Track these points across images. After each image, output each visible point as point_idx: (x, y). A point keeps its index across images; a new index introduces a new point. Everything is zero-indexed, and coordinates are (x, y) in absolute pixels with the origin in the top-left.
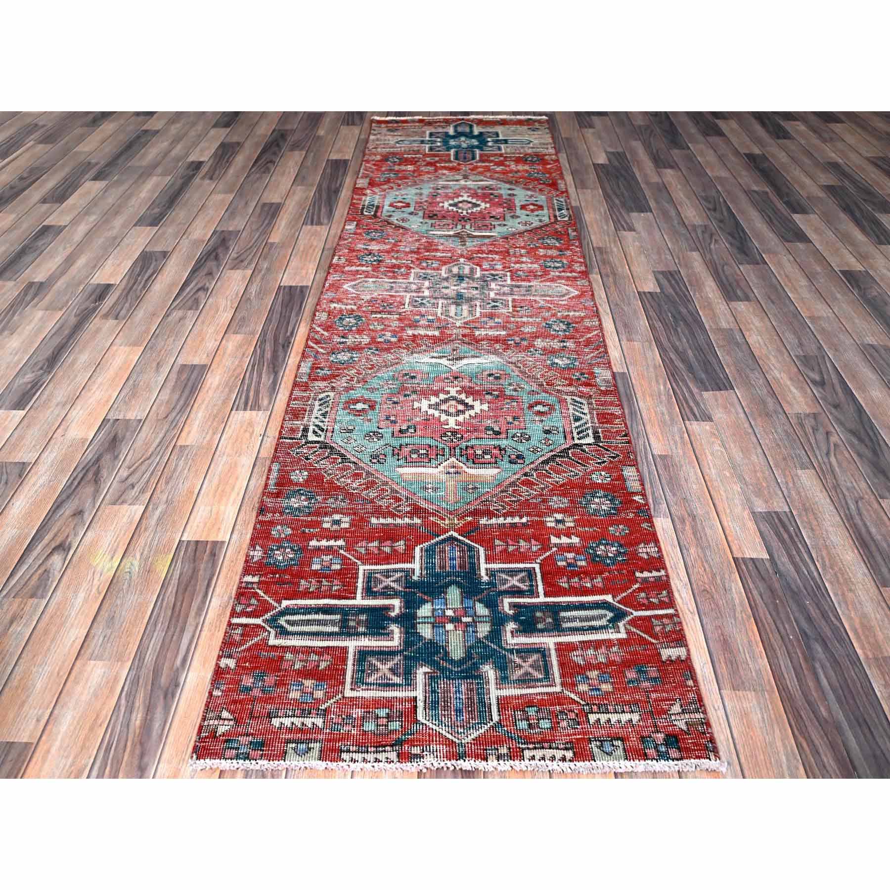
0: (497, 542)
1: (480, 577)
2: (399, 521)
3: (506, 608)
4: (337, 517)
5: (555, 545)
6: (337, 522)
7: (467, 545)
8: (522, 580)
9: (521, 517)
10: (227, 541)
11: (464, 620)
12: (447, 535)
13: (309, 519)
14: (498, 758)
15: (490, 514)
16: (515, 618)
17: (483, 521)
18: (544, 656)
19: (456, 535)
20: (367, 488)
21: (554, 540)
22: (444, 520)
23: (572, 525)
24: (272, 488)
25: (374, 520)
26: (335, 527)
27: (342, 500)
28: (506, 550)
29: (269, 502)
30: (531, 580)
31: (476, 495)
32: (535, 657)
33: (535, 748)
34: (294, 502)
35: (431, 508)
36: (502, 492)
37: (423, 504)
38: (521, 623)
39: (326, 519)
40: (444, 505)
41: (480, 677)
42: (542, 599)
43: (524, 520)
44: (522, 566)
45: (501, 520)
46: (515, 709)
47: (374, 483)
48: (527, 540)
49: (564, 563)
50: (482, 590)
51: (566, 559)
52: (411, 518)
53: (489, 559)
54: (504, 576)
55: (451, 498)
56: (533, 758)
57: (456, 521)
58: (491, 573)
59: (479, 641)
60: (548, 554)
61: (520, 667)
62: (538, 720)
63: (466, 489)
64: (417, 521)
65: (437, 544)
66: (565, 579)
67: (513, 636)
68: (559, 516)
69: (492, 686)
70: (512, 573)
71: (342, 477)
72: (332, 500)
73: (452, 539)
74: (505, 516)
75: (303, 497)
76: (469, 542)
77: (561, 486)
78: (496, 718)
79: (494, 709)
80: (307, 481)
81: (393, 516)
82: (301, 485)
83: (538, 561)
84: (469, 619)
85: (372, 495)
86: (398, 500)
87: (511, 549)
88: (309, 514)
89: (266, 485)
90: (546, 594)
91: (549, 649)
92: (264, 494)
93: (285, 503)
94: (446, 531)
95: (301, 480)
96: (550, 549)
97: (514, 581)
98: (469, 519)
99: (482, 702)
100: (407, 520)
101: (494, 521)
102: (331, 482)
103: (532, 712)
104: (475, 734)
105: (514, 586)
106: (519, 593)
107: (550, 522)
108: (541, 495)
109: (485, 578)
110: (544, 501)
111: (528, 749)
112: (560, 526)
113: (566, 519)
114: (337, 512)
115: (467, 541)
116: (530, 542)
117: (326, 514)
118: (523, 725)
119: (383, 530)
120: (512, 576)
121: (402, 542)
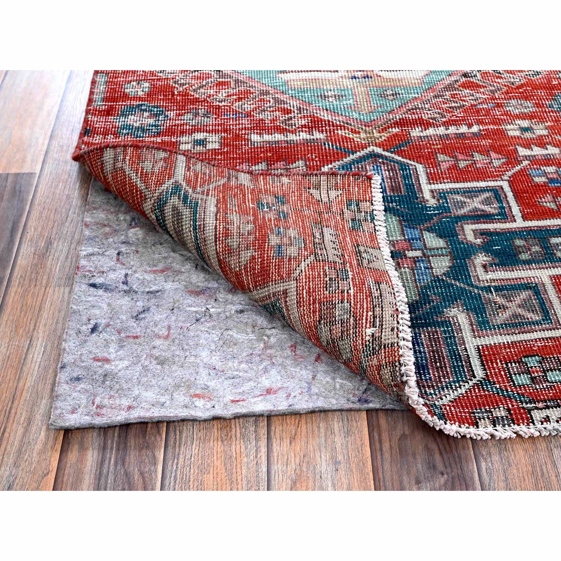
0: (441, 157)
1: (425, 201)
2: (292, 137)
3: (470, 237)
4: (200, 136)
5: (526, 157)
6: (202, 143)
7: (397, 162)
8: (486, 201)
9: (470, 126)
10: (38, 172)
11: (410, 254)
12: (366, 151)
13: (159, 140)
14: (494, 423)
15: (426, 124)
16: (486, 248)
17: (416, 132)
18: (537, 293)
19: (379, 150)
20: (240, 99)
21: (522, 152)
22: (359, 133)
23: (545, 132)
24: (99, 104)
25: (255, 138)
26: (199, 148)
27: (204, 115)
28: (455, 167)
29: (98, 122)
30: (500, 201)
31: (398, 103)
32: (524, 295)
33: (547, 407)
34: (134, 120)
35: (337, 120)
36: (435, 97)
37: (326, 116)
38: (496, 254)
39: (184, 139)
40: (356, 115)
41: (446, 323)
42: (520, 223)
43: (475, 129)
44: (482, 184)
45: (441, 131)
46: (508, 361)
47: (248, 92)
48: (485, 152)
49: (544, 179)
50: (431, 217)
51: (545, 174)
52: (310, 132)
53: (432, 178)
54: (459, 198)
55: (365, 108)
56: (547, 419)
57: (376, 135)
58: (441, 195)
59: (437, 279)
60: (518, 168)
61: (504, 308)
62: (544, 372)
63: (383, 96)
64: (317, 135)
65: (353, 162)
66: (549, 197)
67: (486, 271)
68: (525, 123)
69: (467, 334)
70: (471, 193)
71: (202, 87)
72: (190, 116)
73: (374, 156)
74: (447, 124)
75: (146, 114)
76: (400, 158)
77: (518, 87)
78: (479, 373)
79: (476, 363)
80: (149, 94)
81: (282, 131)
82: (140, 99)
83: (506, 178)
84: (418, 253)
85: (248, 106)
86: (287, 111)
87: (462, 164)
88: (158, 134)
89: (90, 101)
90: (525, 217)
91: (544, 285)
92: (87, 112)
93: (120, 121)
94: (364, 147)
95: (140, 93)
96: (520, 162)
97: (476, 203)
98: (395, 130)
99: (455, 356)
100: (304, 136)
101: (431, 131)
102: (185, 94)
103: (532, 362)
104: (452, 395)
105: (476, 210)
106: (486, 217)
107: (513, 130)
108: (493, 99)
109: (432, 202)
110: (498, 105)
111: (537, 408)
112: (528, 135)
113: (534, 127)
114: (199, 130)
115: (397, 157)
116: (488, 155)
117: (182, 133)
118: (523, 379)
119: (271, 149)
120: (471, 197)
121: (301, 163)
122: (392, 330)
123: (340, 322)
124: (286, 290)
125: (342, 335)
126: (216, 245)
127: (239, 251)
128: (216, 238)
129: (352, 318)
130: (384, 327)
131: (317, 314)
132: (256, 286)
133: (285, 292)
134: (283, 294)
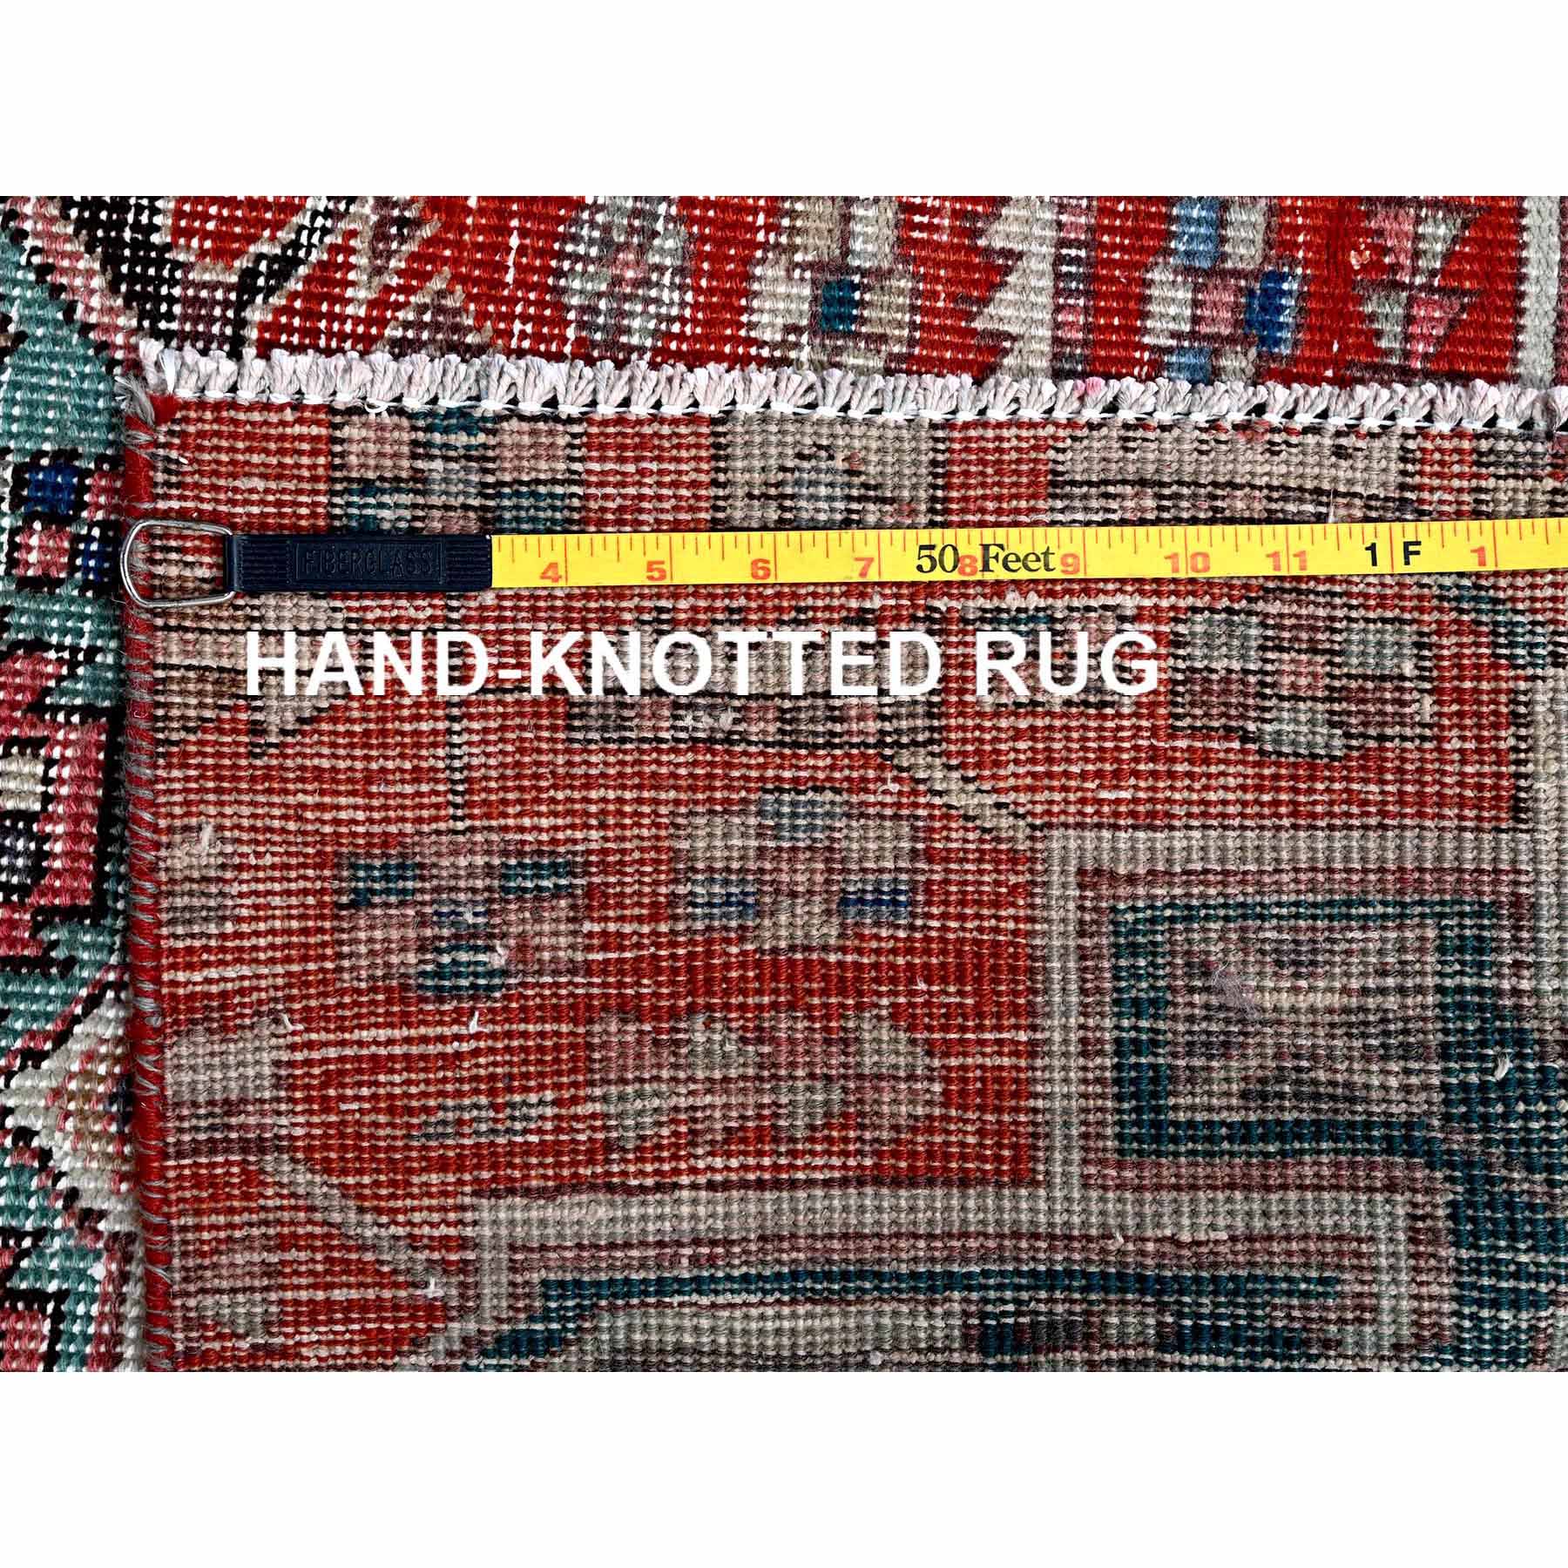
122: (1339, 452)
123: (1270, 655)
124: (1081, 872)
125: (1325, 652)
126: (810, 1183)
127: (860, 1077)
128: (777, 1185)
129: (1260, 606)
130: (1326, 486)
131: (1215, 745)
132: (1031, 1010)
133: (1089, 877)
134: (1094, 886)
